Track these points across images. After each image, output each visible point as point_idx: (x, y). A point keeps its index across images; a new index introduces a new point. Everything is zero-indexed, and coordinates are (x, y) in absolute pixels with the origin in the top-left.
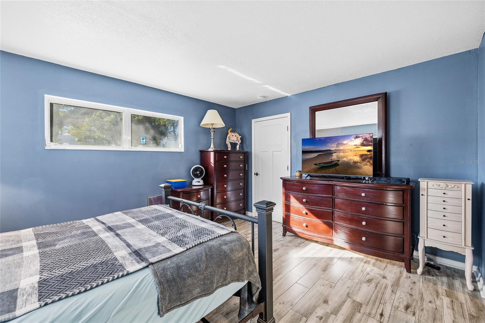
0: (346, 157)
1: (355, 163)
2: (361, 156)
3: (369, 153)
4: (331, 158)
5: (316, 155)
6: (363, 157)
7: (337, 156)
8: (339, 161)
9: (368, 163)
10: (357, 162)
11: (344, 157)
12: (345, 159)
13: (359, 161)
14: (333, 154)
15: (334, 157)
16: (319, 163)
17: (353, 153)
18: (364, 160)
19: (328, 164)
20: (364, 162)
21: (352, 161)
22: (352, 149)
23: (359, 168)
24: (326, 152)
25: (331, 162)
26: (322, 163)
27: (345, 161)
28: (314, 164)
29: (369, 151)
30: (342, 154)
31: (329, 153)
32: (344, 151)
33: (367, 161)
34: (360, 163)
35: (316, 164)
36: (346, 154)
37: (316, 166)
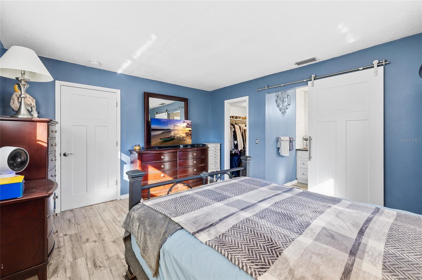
0: (179, 134)
1: (183, 137)
2: (186, 133)
3: (189, 132)
4: (170, 135)
5: (161, 132)
6: (187, 134)
7: (174, 133)
8: (175, 136)
9: (189, 138)
10: (184, 137)
11: (178, 134)
12: (178, 135)
13: (185, 136)
14: (171, 132)
15: (172, 134)
16: (163, 138)
17: (182, 132)
18: (187, 136)
19: (168, 138)
20: (187, 137)
21: (182, 137)
22: (182, 129)
23: (185, 140)
24: (168, 131)
25: (170, 137)
26: (165, 138)
27: (178, 137)
28: (160, 139)
29: (190, 131)
30: (176, 132)
31: (169, 131)
32: (177, 130)
33: (189, 136)
34: (186, 138)
35: (161, 139)
36: (178, 132)
37: (161, 140)
